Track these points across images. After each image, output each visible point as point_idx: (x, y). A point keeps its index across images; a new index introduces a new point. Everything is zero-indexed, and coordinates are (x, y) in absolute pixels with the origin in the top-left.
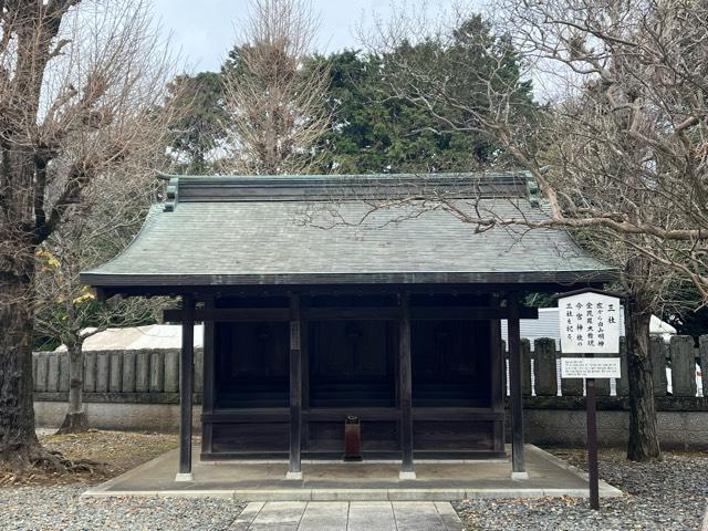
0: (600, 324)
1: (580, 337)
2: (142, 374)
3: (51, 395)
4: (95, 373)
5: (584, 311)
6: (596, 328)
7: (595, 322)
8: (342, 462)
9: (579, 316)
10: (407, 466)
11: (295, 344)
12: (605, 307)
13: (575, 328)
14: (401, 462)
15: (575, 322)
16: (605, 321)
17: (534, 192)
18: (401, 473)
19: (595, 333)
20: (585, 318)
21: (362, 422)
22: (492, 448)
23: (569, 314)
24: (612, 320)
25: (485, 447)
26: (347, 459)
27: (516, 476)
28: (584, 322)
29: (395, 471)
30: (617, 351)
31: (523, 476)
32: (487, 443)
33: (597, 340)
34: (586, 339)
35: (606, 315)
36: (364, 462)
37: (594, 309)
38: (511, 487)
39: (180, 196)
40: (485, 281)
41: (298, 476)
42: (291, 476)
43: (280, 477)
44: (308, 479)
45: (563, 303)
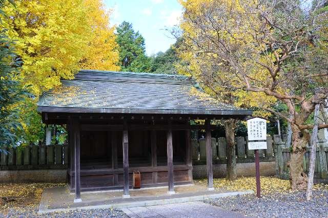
1: (254, 134)
5: (256, 124)
6: (260, 131)
7: (259, 128)
12: (262, 123)
13: (253, 131)
15: (253, 129)
16: (262, 128)
20: (256, 127)
23: (251, 126)
24: (264, 128)
26: (135, 188)
28: (256, 129)
30: (266, 139)
32: (186, 178)
36: (141, 189)
37: (259, 124)
38: (211, 194)
41: (128, 196)
42: (125, 197)
43: (120, 197)
44: (133, 197)
45: (249, 121)
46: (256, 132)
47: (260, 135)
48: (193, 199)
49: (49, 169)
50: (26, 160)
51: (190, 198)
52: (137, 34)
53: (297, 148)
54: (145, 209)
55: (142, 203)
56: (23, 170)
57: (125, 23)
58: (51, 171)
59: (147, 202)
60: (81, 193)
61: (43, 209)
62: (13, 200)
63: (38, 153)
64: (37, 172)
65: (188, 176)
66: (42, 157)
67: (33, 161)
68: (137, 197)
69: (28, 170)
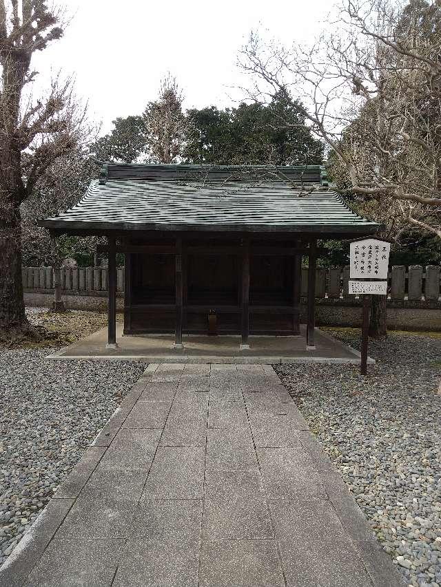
0: (377, 259)
1: (362, 268)
2: (96, 281)
3: (48, 291)
4: (71, 279)
5: (367, 251)
8: (206, 335)
9: (364, 254)
10: (244, 341)
11: (178, 268)
12: (381, 249)
13: (360, 262)
14: (240, 336)
15: (361, 258)
16: (380, 257)
17: (324, 178)
18: (241, 345)
19: (373, 266)
20: (367, 256)
21: (218, 314)
22: (292, 328)
23: (357, 253)
24: (384, 257)
26: (209, 334)
27: (309, 348)
29: (237, 343)
31: (313, 348)
33: (373, 270)
34: (366, 269)
35: (381, 254)
36: (219, 336)
39: (109, 175)
45: (353, 246)
46: (366, 265)
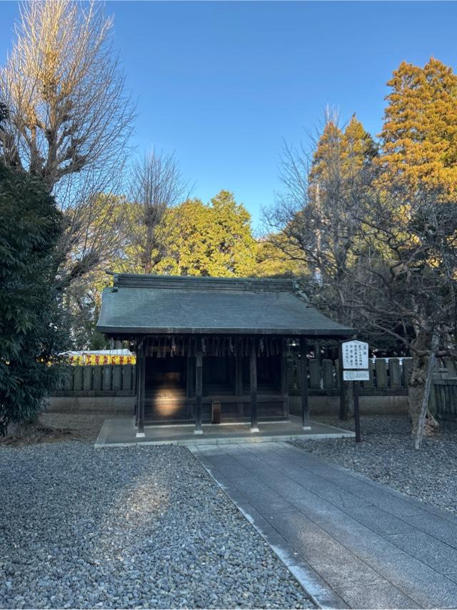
0: (361, 355)
1: (352, 361)
5: (353, 349)
6: (358, 357)
7: (358, 354)
8: (210, 425)
9: (351, 351)
10: (255, 426)
12: (362, 347)
13: (349, 357)
15: (350, 354)
16: (362, 354)
18: (252, 429)
19: (358, 359)
20: (354, 352)
21: (221, 404)
22: (283, 415)
23: (347, 350)
24: (365, 353)
25: (279, 414)
27: (306, 428)
28: (353, 354)
30: (367, 367)
31: (309, 428)
32: (280, 413)
34: (354, 362)
35: (362, 351)
36: (221, 424)
37: (358, 348)
38: (304, 434)
39: (120, 284)
40: (300, 333)
41: (201, 432)
42: (197, 432)
43: (191, 433)
44: (206, 433)
45: (344, 345)
46: (354, 359)
47: (359, 362)
48: (277, 439)
49: (115, 395)
50: (87, 383)
51: (273, 437)
52: (240, 208)
53: (416, 380)
54: (215, 447)
55: (214, 440)
56: (82, 396)
57: (223, 192)
58: (117, 399)
59: (220, 440)
60: (145, 427)
61: (100, 443)
62: (69, 433)
63: (102, 375)
64: (99, 399)
65: (282, 410)
66: (107, 380)
67: (95, 386)
68: (212, 433)
69: (88, 396)
